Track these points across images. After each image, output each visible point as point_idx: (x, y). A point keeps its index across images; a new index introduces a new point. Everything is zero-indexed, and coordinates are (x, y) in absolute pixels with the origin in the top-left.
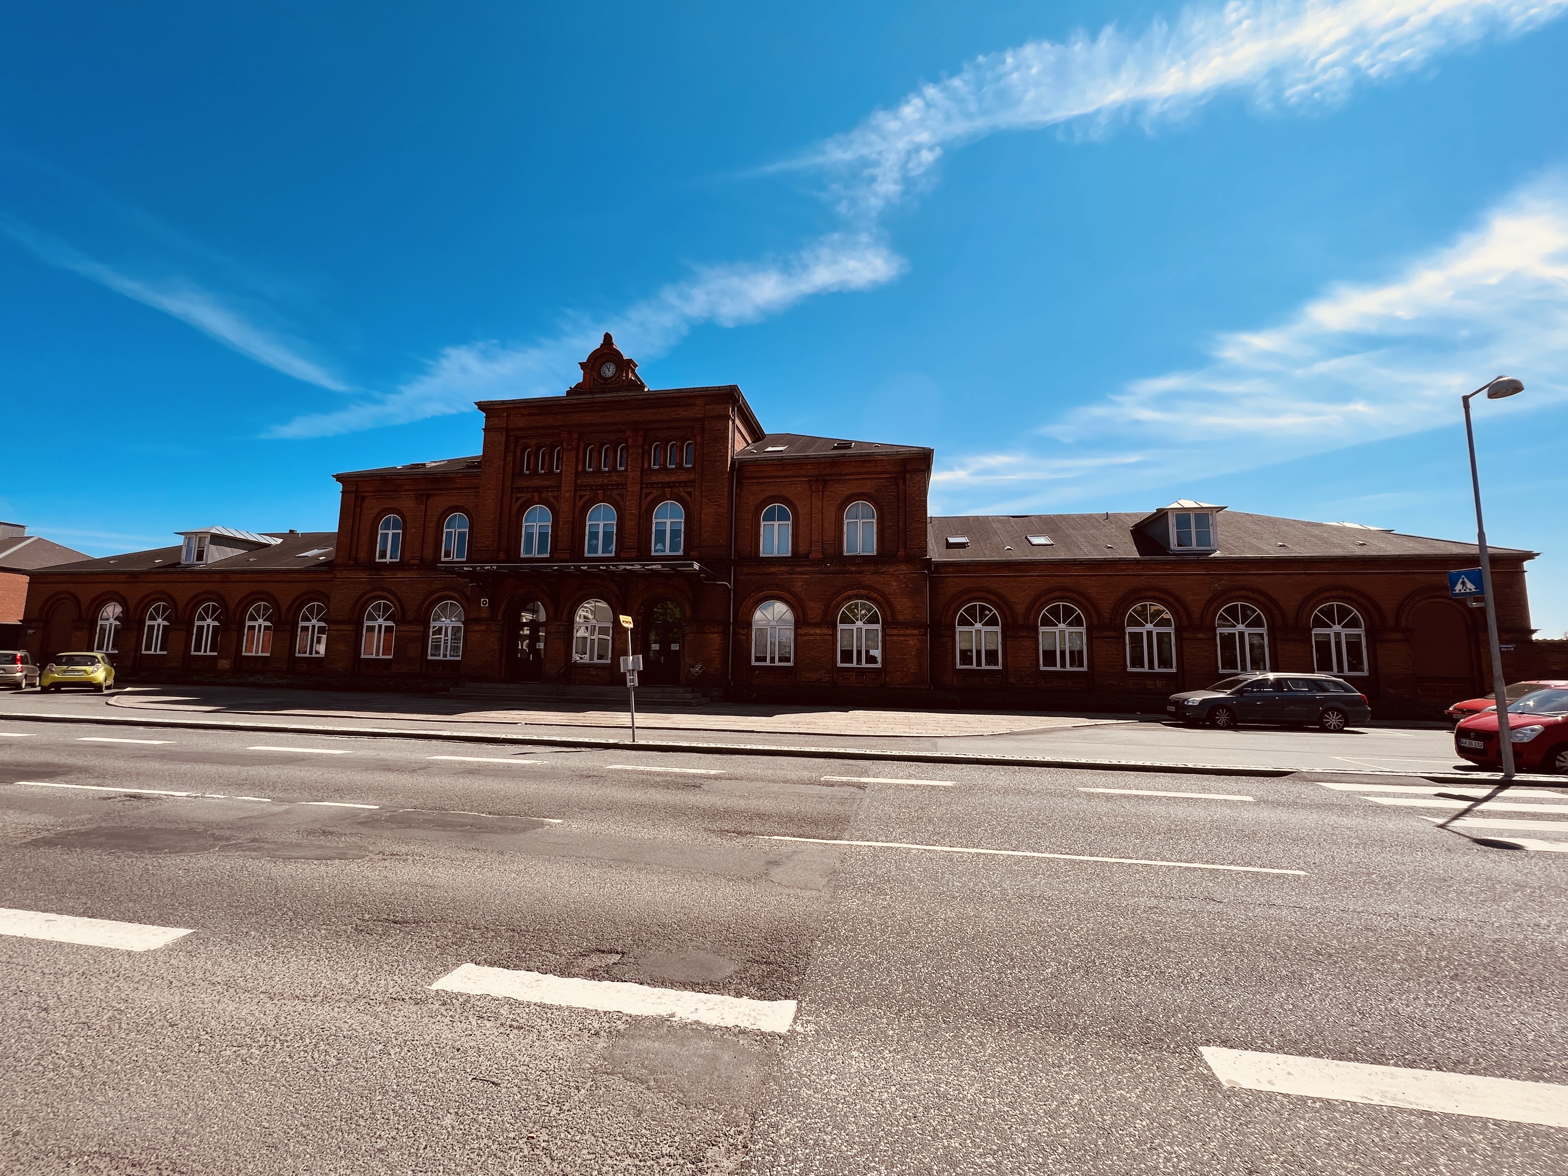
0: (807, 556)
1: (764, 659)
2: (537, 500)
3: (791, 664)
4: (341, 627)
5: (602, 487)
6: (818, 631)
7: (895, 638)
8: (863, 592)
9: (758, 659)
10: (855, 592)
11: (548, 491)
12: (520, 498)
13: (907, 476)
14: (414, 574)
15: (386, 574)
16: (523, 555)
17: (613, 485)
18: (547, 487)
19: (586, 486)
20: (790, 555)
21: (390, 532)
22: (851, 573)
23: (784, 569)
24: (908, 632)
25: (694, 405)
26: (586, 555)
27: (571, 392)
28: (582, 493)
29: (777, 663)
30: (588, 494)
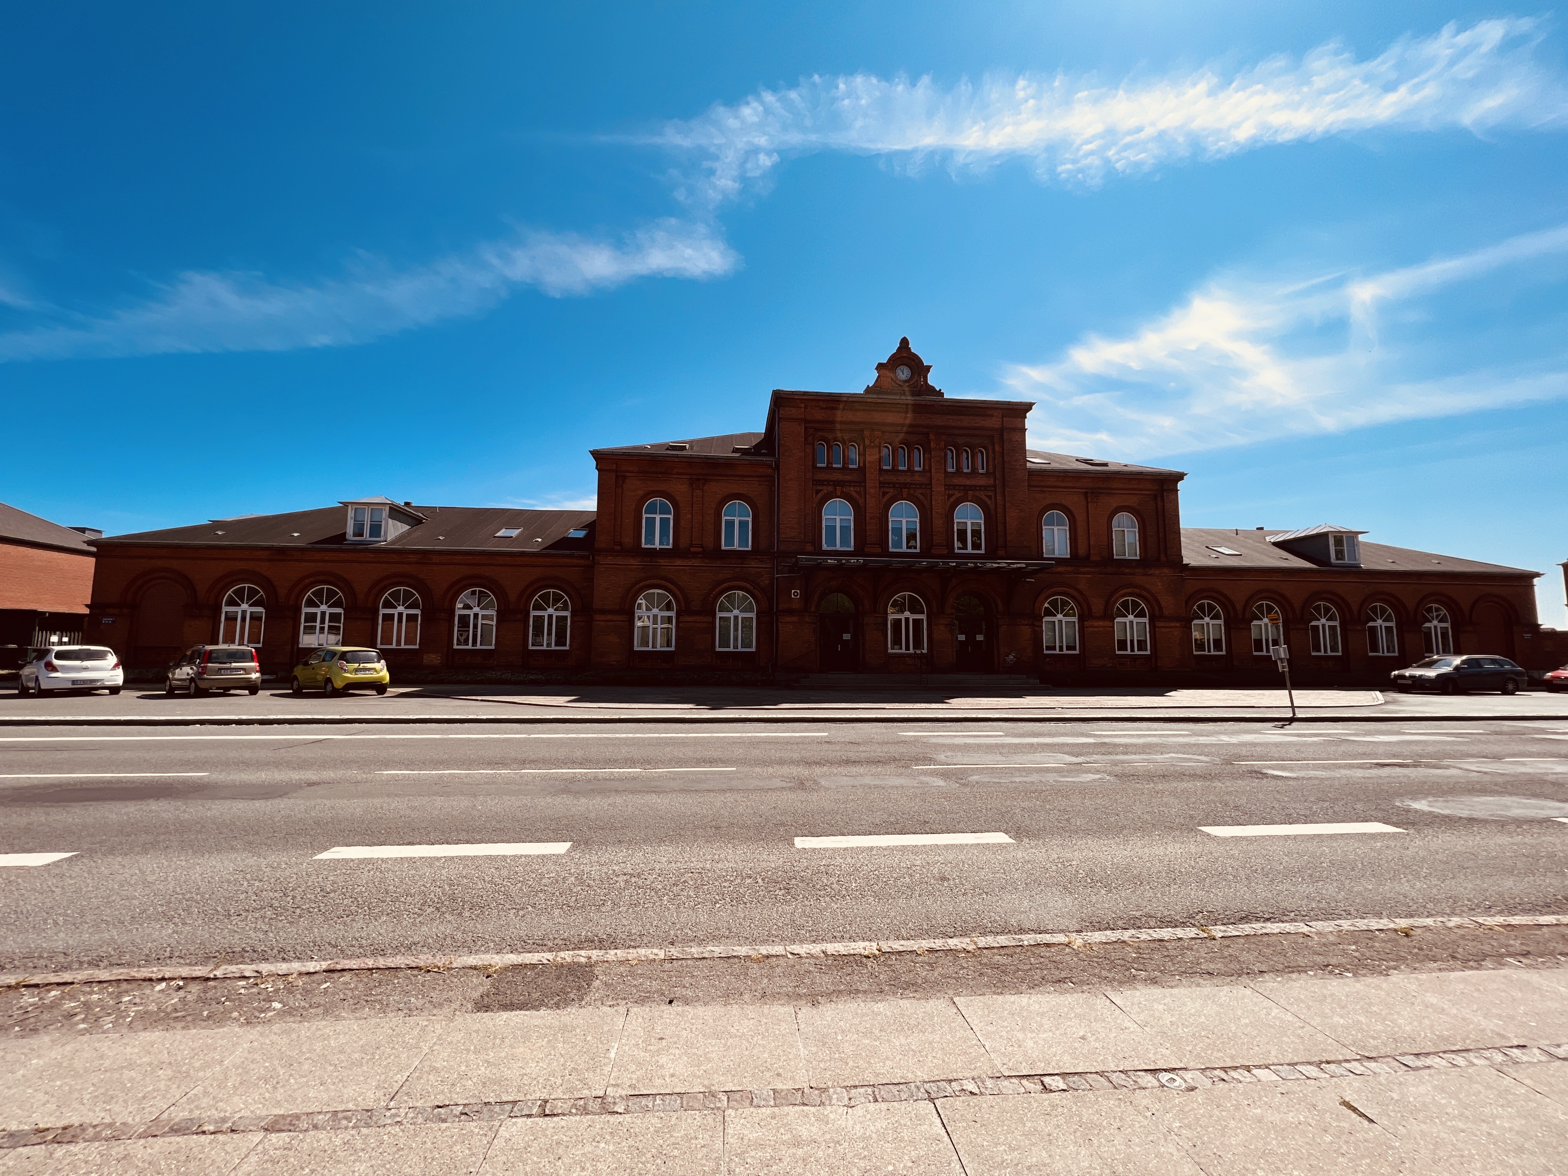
0: (1088, 557)
1: (1054, 648)
2: (839, 493)
3: (1077, 652)
4: (609, 617)
5: (905, 485)
6: (1101, 623)
7: (1163, 630)
8: (1136, 590)
9: (1048, 648)
10: (1130, 590)
11: (850, 486)
12: (821, 490)
13: (1165, 494)
14: (696, 562)
15: (662, 562)
16: (825, 547)
17: (916, 484)
18: (850, 482)
19: (889, 483)
20: (1069, 556)
21: (658, 517)
22: (1125, 574)
23: (1069, 568)
24: (1172, 624)
25: (992, 416)
26: (891, 550)
27: (868, 390)
28: (885, 490)
29: (1065, 652)
30: (891, 492)
